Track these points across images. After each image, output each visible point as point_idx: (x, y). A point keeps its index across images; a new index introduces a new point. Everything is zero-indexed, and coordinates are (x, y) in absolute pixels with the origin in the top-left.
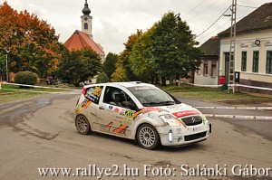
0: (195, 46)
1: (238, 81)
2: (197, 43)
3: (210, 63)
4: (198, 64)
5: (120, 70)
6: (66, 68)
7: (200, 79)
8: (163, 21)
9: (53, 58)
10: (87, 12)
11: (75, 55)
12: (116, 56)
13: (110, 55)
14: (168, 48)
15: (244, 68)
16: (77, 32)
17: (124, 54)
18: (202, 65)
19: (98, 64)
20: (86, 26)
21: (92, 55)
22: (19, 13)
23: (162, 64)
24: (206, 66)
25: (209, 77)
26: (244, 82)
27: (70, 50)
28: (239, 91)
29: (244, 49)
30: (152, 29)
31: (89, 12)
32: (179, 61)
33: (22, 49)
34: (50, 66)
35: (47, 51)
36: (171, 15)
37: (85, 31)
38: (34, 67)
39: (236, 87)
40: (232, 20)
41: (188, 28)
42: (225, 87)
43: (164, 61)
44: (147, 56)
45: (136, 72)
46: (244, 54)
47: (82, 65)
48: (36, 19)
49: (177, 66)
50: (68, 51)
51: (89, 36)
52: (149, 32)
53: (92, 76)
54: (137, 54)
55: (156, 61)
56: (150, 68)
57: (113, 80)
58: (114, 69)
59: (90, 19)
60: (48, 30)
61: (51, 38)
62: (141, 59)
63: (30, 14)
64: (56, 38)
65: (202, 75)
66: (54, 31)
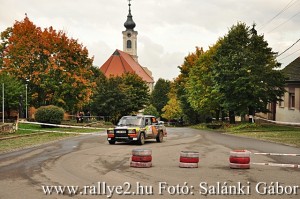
0: (275, 69)
2: (279, 65)
3: (297, 92)
4: (281, 93)
6: (102, 100)
7: (284, 114)
8: (230, 36)
9: (85, 87)
10: (130, 26)
11: (114, 83)
12: (168, 84)
13: (161, 81)
14: (237, 73)
16: (117, 53)
17: (179, 81)
18: (287, 94)
19: (144, 94)
20: (129, 44)
21: (137, 84)
22: (43, 30)
23: (229, 94)
24: (292, 96)
25: (297, 111)
27: (108, 77)
30: (215, 47)
31: (134, 25)
32: (253, 89)
33: (46, 77)
34: (82, 99)
35: (78, 79)
36: (241, 27)
37: (127, 51)
38: (60, 100)
41: (266, 44)
43: (232, 89)
44: (208, 83)
45: (194, 105)
47: (123, 96)
48: (64, 37)
49: (250, 97)
50: (104, 78)
51: (133, 57)
52: (211, 51)
53: (136, 110)
54: (195, 80)
55: (221, 90)
56: (213, 99)
57: (164, 116)
58: (165, 100)
59: (134, 35)
60: (79, 51)
61: (82, 61)
62: (201, 87)
63: (56, 32)
64: (90, 62)
65: (287, 108)
66: (86, 52)
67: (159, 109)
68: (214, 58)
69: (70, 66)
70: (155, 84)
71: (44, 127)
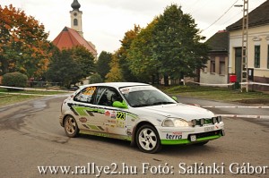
0: (201, 41)
1: (251, 78)
2: (204, 38)
4: (205, 61)
5: (115, 69)
6: (56, 68)
7: (207, 78)
8: (165, 14)
9: (43, 57)
10: (76, 6)
11: (66, 54)
12: (110, 55)
13: (104, 54)
14: (171, 45)
15: (257, 64)
16: (66, 29)
17: (120, 52)
18: (209, 62)
19: (91, 64)
20: (75, 22)
21: (85, 53)
22: (3, 8)
23: (166, 62)
24: (213, 63)
25: (217, 75)
26: (258, 80)
27: (61, 49)
28: (253, 90)
29: (257, 44)
30: (153, 23)
31: (79, 6)
32: (184, 58)
33: (8, 48)
34: (40, 67)
35: (36, 50)
36: (174, 7)
37: (75, 28)
38: (22, 68)
39: (249, 86)
40: (245, 10)
41: (193, 21)
42: (237, 86)
43: (168, 58)
45: (135, 70)
46: (257, 48)
47: (75, 65)
48: (23, 14)
50: (58, 50)
51: (79, 33)
52: (149, 27)
53: (85, 77)
54: (136, 51)
55: (159, 58)
56: (150, 67)
58: (108, 69)
59: (79, 15)
60: (37, 26)
61: (39, 35)
62: (141, 57)
63: (17, 10)
64: (46, 36)
65: (209, 73)
66: (43, 27)
67: (103, 76)
69: (29, 39)
70: (98, 56)
71: (10, 90)
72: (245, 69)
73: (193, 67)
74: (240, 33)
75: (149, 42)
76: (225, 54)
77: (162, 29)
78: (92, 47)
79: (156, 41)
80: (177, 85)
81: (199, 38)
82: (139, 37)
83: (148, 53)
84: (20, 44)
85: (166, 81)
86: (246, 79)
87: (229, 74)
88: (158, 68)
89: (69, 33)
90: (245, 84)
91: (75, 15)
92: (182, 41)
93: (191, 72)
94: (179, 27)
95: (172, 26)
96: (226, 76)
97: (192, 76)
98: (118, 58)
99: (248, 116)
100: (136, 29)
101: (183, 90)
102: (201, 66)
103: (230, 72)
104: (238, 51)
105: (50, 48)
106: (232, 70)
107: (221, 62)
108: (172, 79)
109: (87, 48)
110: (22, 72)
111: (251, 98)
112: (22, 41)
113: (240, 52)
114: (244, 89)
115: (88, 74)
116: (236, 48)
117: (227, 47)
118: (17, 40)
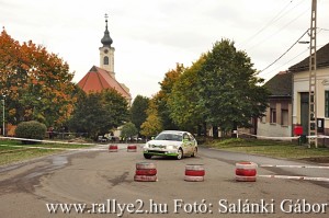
0: (258, 84)
1: (321, 131)
2: (262, 80)
3: (279, 107)
4: (263, 109)
5: (153, 119)
6: (81, 116)
7: (265, 129)
8: (214, 52)
9: (65, 102)
10: (107, 42)
11: (94, 99)
12: (147, 100)
13: (139, 98)
14: (222, 88)
16: (94, 69)
17: (159, 97)
18: (268, 110)
19: (124, 110)
20: (106, 61)
21: (116, 98)
22: (21, 44)
23: (215, 109)
24: (273, 112)
25: (278, 126)
27: (88, 93)
28: (324, 145)
30: (199, 62)
31: (111, 42)
32: (237, 104)
33: (24, 92)
34: (62, 115)
35: (58, 94)
36: (226, 43)
37: (105, 67)
38: (40, 116)
39: (319, 140)
40: (312, 48)
41: (249, 60)
42: (304, 140)
43: (217, 104)
47: (104, 112)
48: (44, 52)
49: (235, 112)
50: (84, 93)
51: (110, 74)
52: (195, 66)
53: (116, 127)
54: (179, 96)
55: (206, 105)
56: (196, 115)
57: (142, 133)
58: (144, 117)
59: (110, 52)
60: (60, 66)
61: (63, 76)
62: (185, 103)
63: (37, 46)
64: (70, 77)
65: (268, 123)
66: (67, 67)
67: (138, 126)
68: (199, 73)
69: (50, 81)
70: (132, 101)
71: (25, 143)
72: (313, 119)
73: (248, 115)
74: (306, 75)
75: (194, 85)
76: (288, 100)
77: (210, 69)
78: (126, 90)
79: (202, 83)
80: (228, 138)
81: (255, 80)
82: (182, 79)
83: (193, 98)
84: (39, 86)
85: (215, 133)
86: (315, 131)
87: (293, 125)
88: (205, 117)
89: (98, 74)
90: (313, 137)
91: (106, 52)
92: (235, 84)
93: (246, 122)
94: (232, 66)
95: (222, 66)
96: (290, 127)
97: (247, 126)
98: (157, 103)
99: (319, 179)
100: (179, 69)
101: (237, 144)
102: (258, 115)
103: (295, 123)
104: (304, 96)
105: (75, 92)
106: (297, 121)
107: (283, 110)
108: (223, 130)
109: (120, 91)
110: (40, 120)
111: (321, 155)
112: (41, 83)
113: (306, 98)
114: (313, 144)
115: (120, 123)
116: (302, 93)
117: (291, 93)
118: (35, 82)
